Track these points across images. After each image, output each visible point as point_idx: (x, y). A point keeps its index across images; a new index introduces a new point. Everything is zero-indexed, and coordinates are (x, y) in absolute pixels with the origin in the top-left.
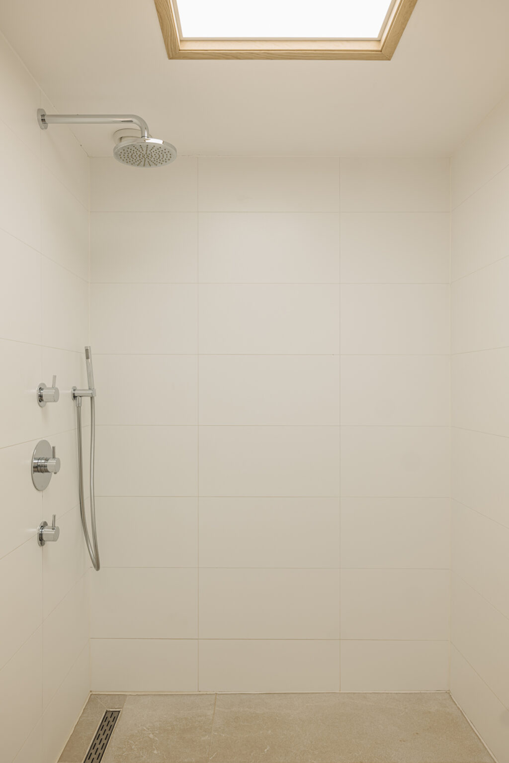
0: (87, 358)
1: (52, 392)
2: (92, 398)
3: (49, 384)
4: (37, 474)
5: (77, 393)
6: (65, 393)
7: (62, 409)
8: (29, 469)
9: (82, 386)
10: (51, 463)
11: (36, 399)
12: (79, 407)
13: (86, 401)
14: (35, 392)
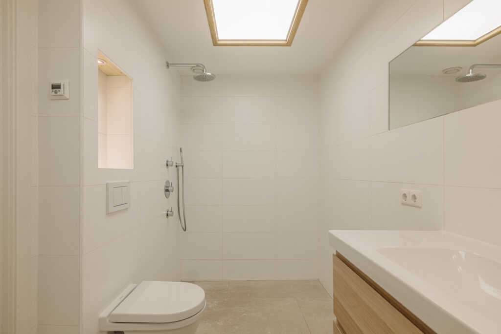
0: (181, 152)
1: (171, 163)
2: (183, 167)
3: (170, 160)
4: (167, 192)
5: (177, 165)
6: (174, 164)
7: (173, 169)
8: (164, 191)
9: (179, 162)
10: (170, 188)
11: (166, 165)
12: (178, 170)
13: (180, 168)
14: (165, 163)
